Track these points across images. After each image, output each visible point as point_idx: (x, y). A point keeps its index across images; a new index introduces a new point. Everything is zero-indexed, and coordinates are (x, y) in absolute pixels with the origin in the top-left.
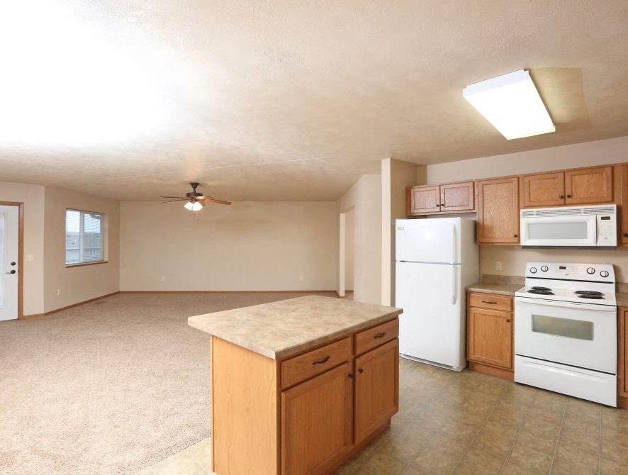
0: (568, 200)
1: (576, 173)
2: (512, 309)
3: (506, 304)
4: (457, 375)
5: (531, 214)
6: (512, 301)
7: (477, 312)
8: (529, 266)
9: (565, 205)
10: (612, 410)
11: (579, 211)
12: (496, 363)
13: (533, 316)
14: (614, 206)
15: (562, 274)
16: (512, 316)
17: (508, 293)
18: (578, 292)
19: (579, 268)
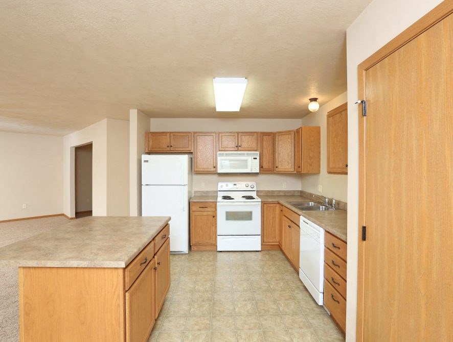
0: (240, 148)
1: (244, 134)
2: (216, 210)
3: (213, 207)
4: (187, 256)
5: (222, 155)
6: (216, 205)
7: (196, 214)
8: (220, 184)
9: (238, 150)
10: (259, 252)
11: (244, 154)
12: (207, 242)
13: (227, 212)
14: (258, 153)
15: (235, 188)
16: (216, 213)
17: (213, 201)
18: (243, 197)
19: (242, 184)
